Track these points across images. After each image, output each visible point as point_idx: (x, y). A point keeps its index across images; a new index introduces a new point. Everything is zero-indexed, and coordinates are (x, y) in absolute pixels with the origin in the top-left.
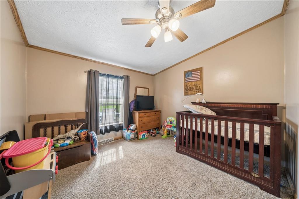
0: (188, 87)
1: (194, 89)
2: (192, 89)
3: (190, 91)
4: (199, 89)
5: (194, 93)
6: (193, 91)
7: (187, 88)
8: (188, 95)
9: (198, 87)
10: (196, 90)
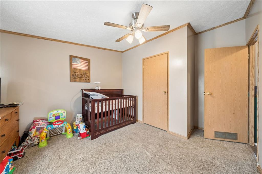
0: (76, 74)
1: (83, 76)
2: (80, 76)
3: (78, 78)
4: (88, 78)
5: (83, 81)
6: (82, 78)
7: (74, 75)
8: (76, 82)
9: (86, 75)
10: (85, 78)
